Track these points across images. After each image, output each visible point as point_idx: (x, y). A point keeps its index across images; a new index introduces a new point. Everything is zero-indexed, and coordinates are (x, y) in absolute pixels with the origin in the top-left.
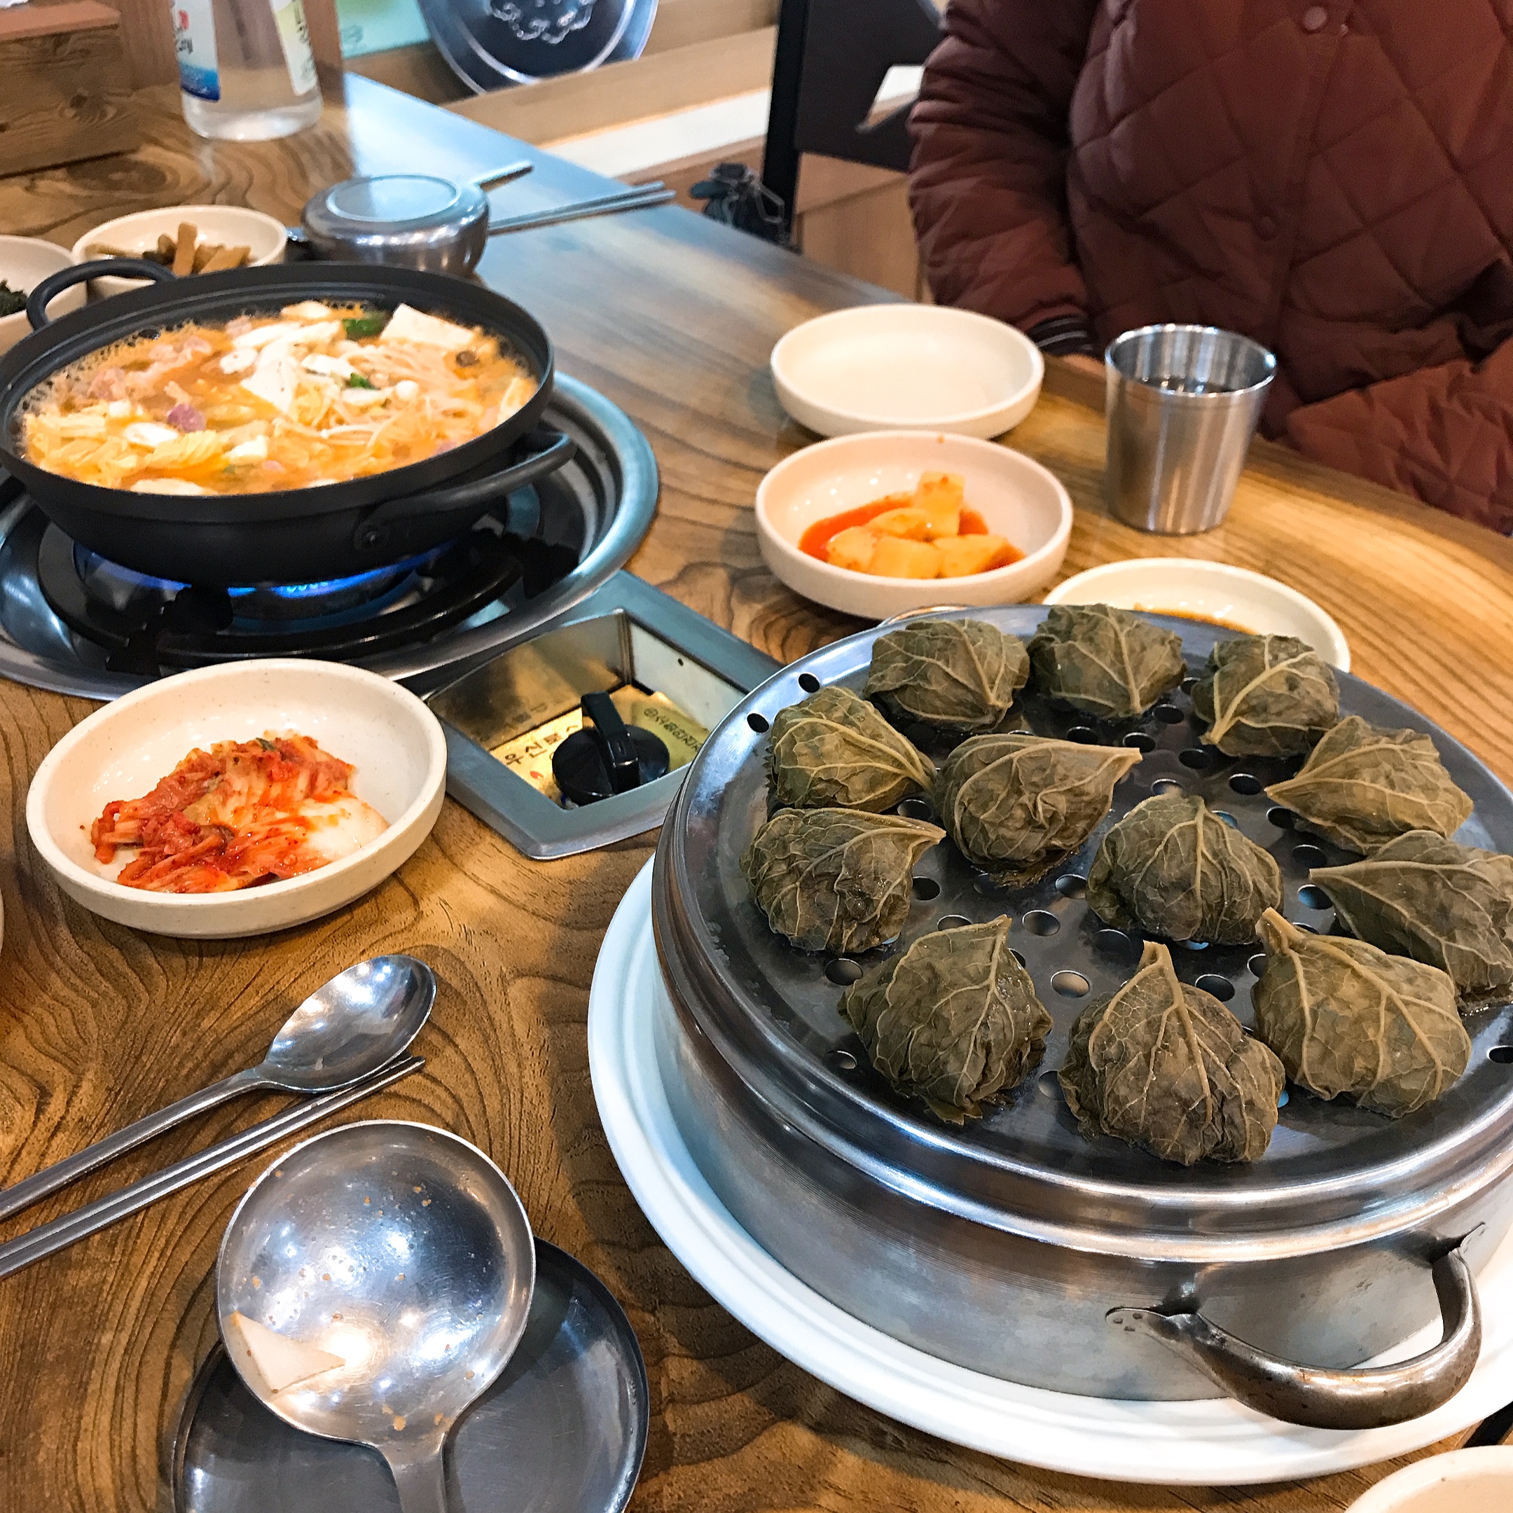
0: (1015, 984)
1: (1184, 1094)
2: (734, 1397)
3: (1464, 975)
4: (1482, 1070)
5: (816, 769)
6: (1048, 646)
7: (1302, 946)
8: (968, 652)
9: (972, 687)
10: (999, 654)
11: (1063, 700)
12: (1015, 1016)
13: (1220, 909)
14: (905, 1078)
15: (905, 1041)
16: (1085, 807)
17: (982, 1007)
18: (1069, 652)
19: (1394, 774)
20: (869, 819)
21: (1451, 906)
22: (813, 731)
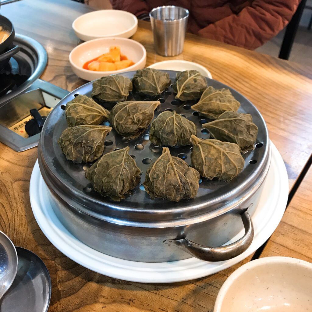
0: (130, 163)
1: (174, 184)
2: (76, 278)
3: (241, 144)
4: (248, 166)
5: (77, 116)
6: (136, 79)
7: (201, 143)
8: (115, 83)
9: (117, 91)
10: (123, 82)
11: (142, 92)
12: (130, 171)
13: (182, 137)
14: (103, 192)
15: (101, 182)
16: (147, 117)
17: (120, 170)
18: (142, 80)
19: (221, 99)
20: (91, 127)
21: (237, 128)
22: (75, 106)
